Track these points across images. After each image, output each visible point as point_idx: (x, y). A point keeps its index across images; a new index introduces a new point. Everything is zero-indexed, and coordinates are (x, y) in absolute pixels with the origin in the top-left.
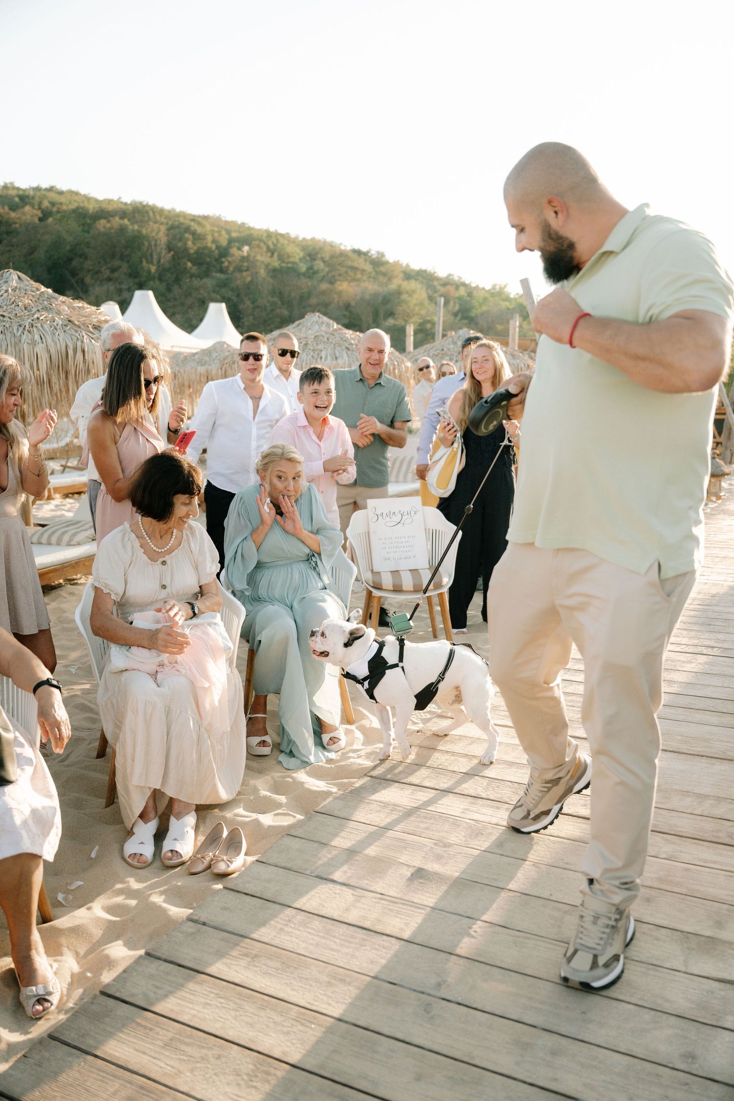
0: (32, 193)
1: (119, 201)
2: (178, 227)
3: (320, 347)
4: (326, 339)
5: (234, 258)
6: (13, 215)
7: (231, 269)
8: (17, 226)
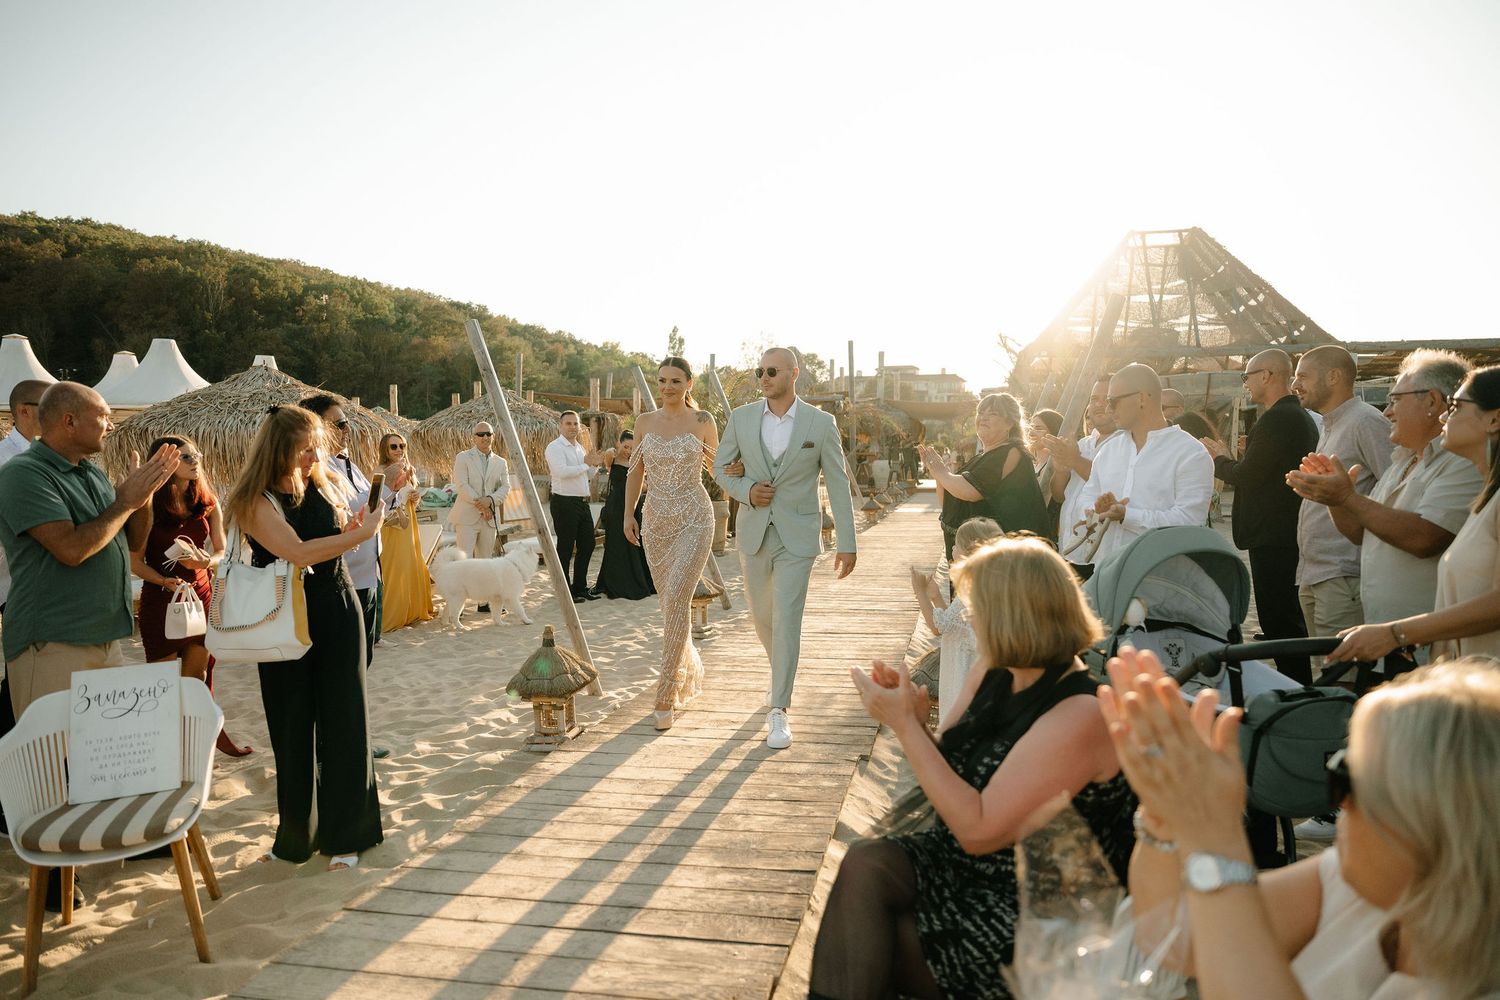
0: (58, 225)
1: (173, 239)
2: (243, 271)
4: (268, 398)
5: (310, 307)
6: (27, 248)
7: (307, 319)
8: (33, 261)
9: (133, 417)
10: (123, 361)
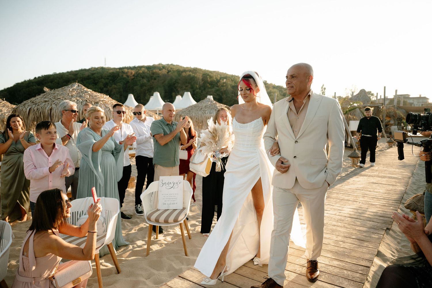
0: (166, 66)
1: (190, 68)
2: (206, 74)
3: (206, 109)
4: (209, 107)
5: (221, 83)
6: (160, 72)
7: (220, 86)
8: (161, 75)
9: (178, 112)
10: (178, 98)
